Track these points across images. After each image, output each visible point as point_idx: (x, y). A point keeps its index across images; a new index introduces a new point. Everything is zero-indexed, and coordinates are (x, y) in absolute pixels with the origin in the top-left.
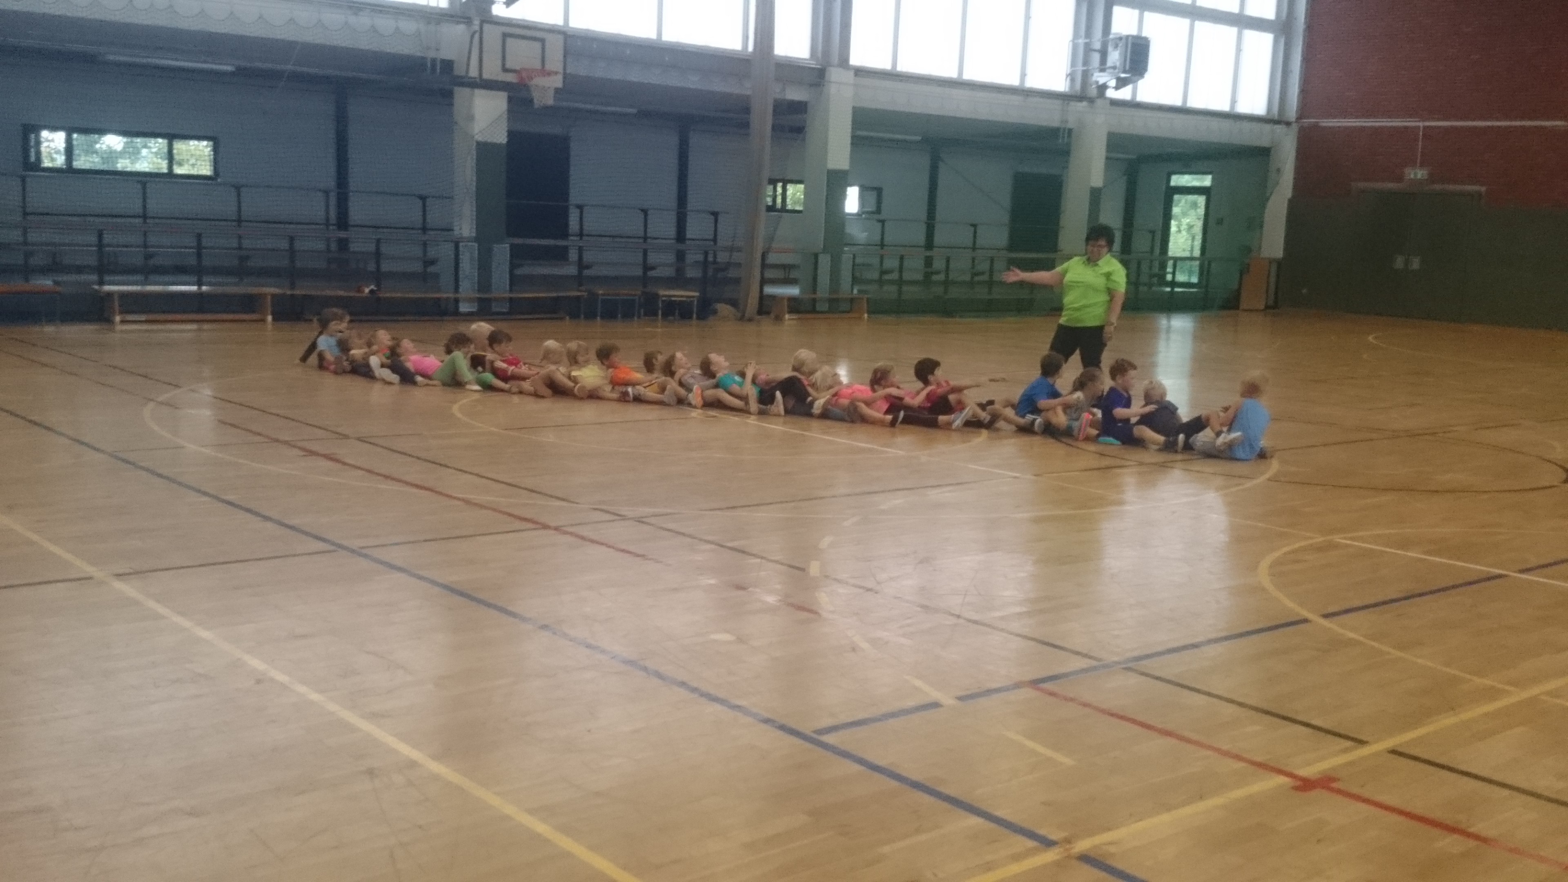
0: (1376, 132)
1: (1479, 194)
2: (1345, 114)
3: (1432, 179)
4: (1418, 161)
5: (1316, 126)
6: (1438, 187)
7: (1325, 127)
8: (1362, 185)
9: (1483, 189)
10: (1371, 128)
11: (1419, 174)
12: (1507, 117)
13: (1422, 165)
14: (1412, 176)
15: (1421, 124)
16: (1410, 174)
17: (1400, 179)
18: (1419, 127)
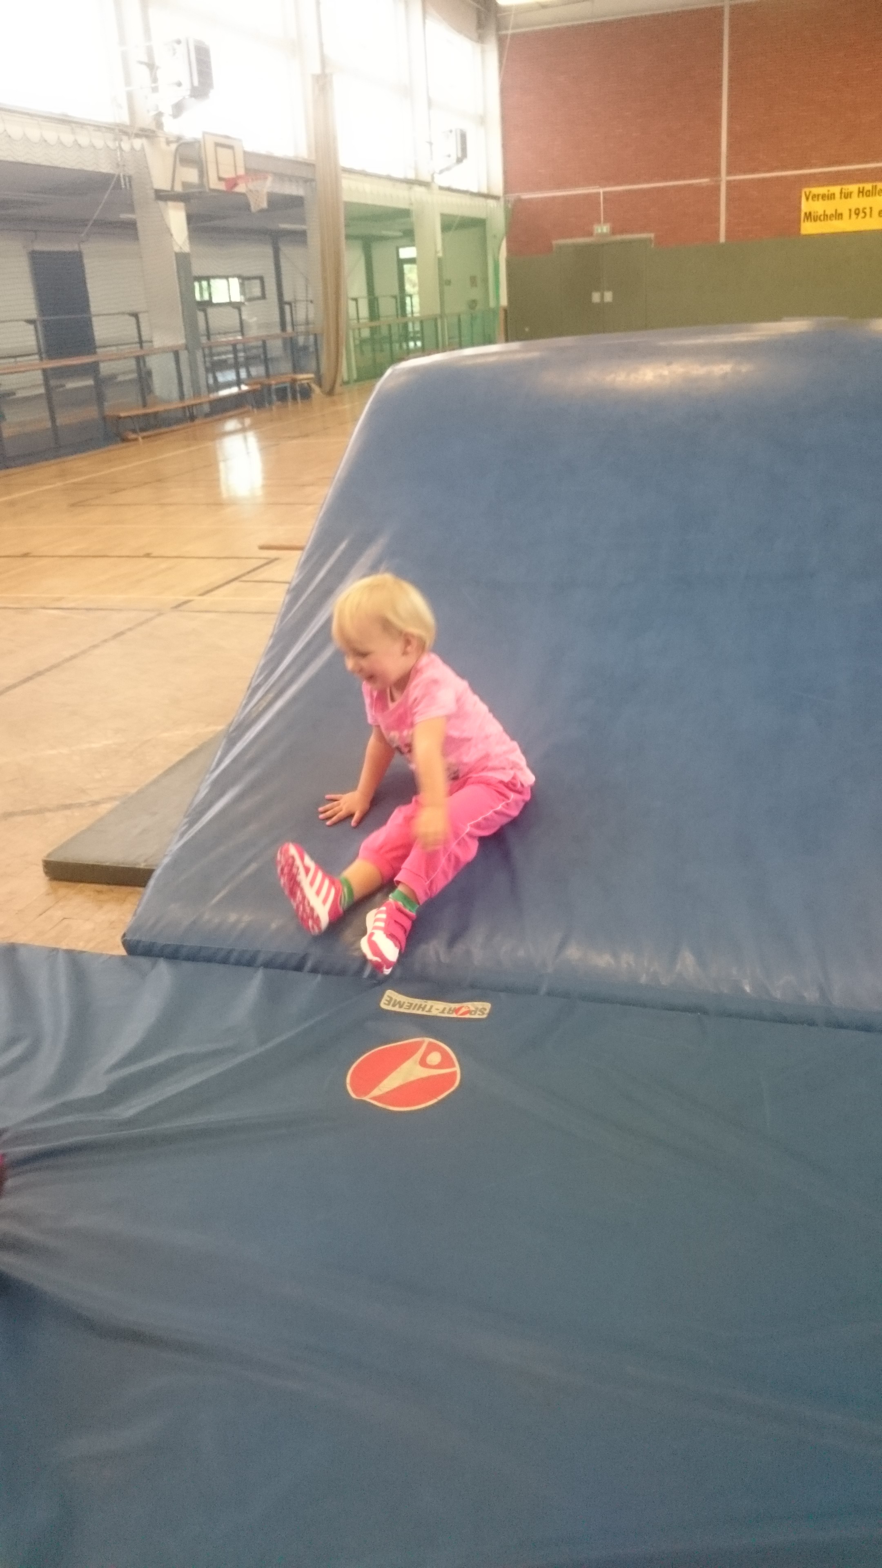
0: (566, 199)
1: (650, 240)
2: (538, 187)
3: (614, 232)
4: (602, 219)
5: (519, 200)
6: (619, 237)
7: (525, 200)
8: (562, 242)
9: (652, 235)
10: (563, 197)
11: (603, 229)
12: (665, 179)
13: (606, 221)
14: (599, 231)
15: (601, 190)
16: (597, 230)
17: (590, 234)
18: (599, 194)
